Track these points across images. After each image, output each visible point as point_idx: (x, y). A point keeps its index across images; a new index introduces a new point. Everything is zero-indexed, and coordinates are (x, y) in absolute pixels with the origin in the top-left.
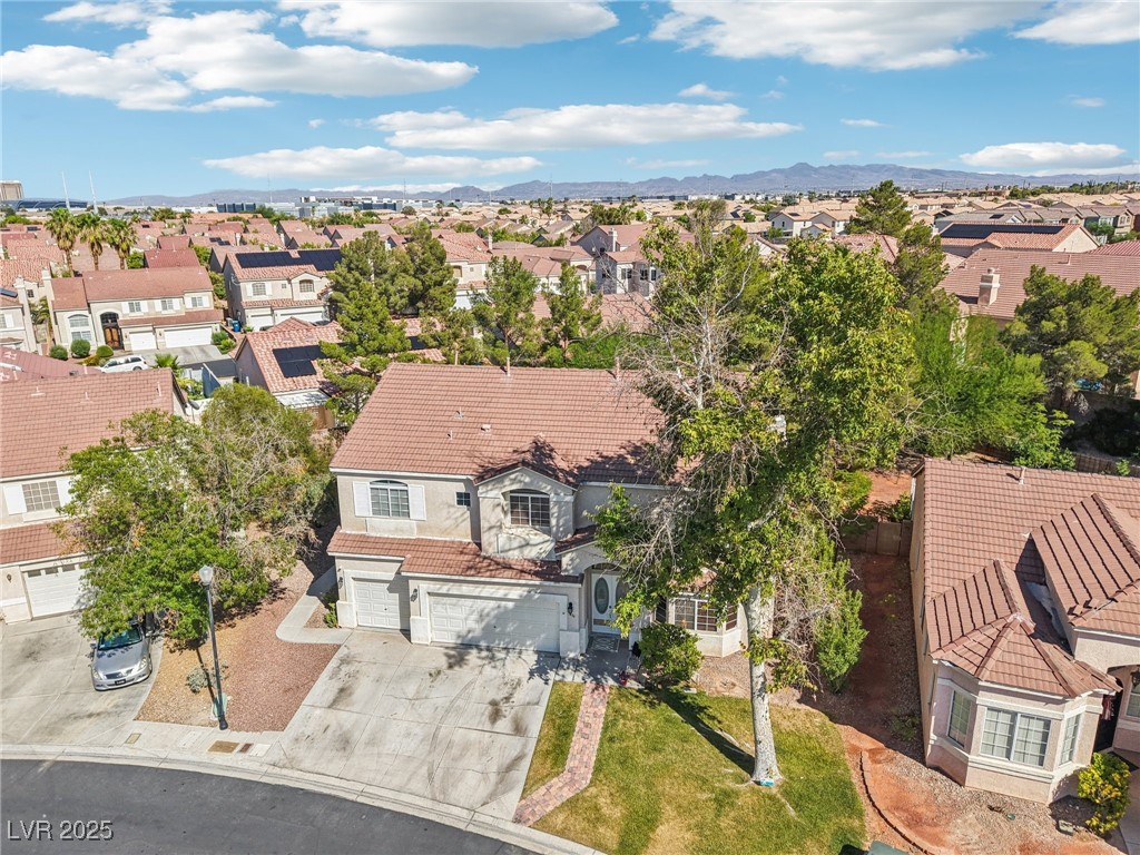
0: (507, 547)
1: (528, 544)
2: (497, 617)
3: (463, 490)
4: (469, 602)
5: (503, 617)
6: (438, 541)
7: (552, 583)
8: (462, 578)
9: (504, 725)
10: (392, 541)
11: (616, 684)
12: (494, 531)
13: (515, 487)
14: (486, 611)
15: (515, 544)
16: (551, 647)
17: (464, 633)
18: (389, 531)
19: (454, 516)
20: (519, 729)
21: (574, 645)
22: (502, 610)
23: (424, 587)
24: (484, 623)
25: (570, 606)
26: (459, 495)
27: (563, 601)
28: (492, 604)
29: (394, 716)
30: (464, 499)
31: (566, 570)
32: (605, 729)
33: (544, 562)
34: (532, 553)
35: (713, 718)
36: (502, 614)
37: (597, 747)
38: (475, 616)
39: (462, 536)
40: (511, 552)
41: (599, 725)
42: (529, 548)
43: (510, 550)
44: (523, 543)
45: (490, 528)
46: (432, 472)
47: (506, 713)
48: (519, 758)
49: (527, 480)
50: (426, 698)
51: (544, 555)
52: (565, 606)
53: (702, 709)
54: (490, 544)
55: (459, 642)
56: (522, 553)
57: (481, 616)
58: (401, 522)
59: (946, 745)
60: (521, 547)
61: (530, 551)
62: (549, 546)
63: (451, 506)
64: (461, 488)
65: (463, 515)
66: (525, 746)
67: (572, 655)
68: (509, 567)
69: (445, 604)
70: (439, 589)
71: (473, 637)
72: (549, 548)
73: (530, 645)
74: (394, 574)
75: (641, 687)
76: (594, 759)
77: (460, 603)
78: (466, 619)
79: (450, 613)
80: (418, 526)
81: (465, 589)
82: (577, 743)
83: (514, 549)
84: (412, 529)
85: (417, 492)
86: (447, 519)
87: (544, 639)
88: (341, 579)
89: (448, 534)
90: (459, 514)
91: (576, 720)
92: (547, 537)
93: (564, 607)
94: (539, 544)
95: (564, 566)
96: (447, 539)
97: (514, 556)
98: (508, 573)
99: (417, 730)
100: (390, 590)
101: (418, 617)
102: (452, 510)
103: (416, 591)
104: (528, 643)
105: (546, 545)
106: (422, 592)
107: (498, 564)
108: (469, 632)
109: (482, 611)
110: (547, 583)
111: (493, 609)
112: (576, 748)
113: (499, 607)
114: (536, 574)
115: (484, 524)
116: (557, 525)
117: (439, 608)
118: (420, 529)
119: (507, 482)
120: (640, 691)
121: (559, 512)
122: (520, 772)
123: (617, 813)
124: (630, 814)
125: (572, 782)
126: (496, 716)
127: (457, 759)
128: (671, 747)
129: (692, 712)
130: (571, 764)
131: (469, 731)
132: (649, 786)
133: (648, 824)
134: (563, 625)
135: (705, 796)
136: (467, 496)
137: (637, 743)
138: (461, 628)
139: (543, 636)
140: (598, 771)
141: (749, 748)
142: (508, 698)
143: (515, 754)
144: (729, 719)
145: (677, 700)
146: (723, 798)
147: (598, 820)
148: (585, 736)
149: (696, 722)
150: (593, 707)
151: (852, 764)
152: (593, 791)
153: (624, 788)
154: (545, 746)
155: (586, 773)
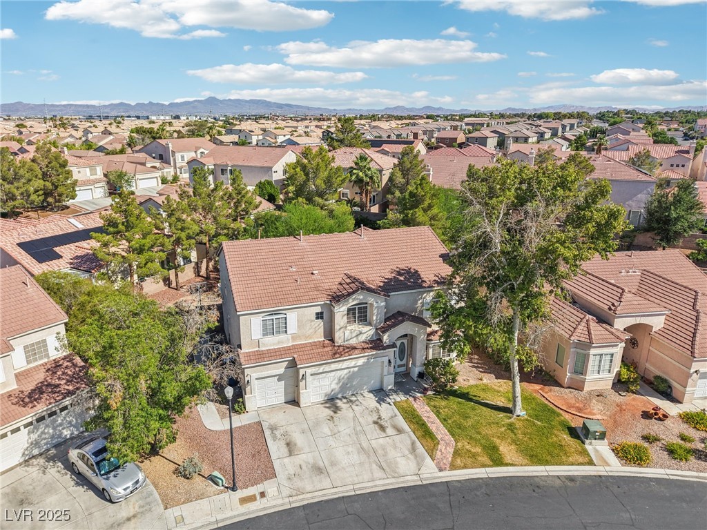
0: (349, 338)
1: (361, 333)
2: (348, 378)
4: (333, 374)
5: (351, 377)
6: (306, 344)
7: (382, 351)
8: (333, 360)
9: (390, 431)
10: (275, 351)
11: (422, 395)
12: (342, 330)
13: (354, 303)
14: (342, 377)
15: (354, 335)
16: (377, 386)
17: (329, 393)
18: (274, 344)
19: (314, 327)
20: (400, 431)
22: (351, 374)
23: (309, 371)
24: (341, 384)
25: (389, 360)
26: (317, 314)
27: (386, 360)
28: (346, 371)
30: (319, 316)
31: (386, 343)
32: (438, 416)
33: (371, 342)
34: (362, 338)
35: (475, 396)
37: (442, 425)
38: (336, 381)
39: (318, 338)
41: (433, 416)
42: (361, 335)
43: (352, 339)
44: (358, 333)
45: (340, 329)
46: (298, 302)
47: (386, 425)
48: (413, 443)
49: (361, 297)
50: (338, 432)
51: (369, 338)
53: (468, 393)
54: (340, 338)
55: (326, 399)
56: (358, 339)
57: (339, 380)
58: (283, 337)
59: (575, 376)
60: (357, 336)
63: (312, 321)
64: (319, 309)
65: (318, 325)
66: (410, 436)
67: (389, 388)
68: (355, 348)
69: (319, 379)
70: (318, 370)
71: (333, 394)
72: (372, 333)
74: (283, 369)
76: (446, 431)
77: (328, 376)
78: (331, 384)
79: (322, 383)
80: (292, 338)
81: (333, 366)
82: (433, 428)
83: (354, 338)
84: (288, 340)
85: (292, 317)
86: (310, 329)
87: (374, 383)
88: (248, 381)
89: (311, 338)
90: (316, 325)
91: (421, 417)
92: (370, 328)
93: (386, 363)
94: (368, 332)
95: (385, 341)
96: (310, 341)
97: (353, 342)
98: (356, 351)
100: (279, 380)
101: (305, 391)
102: (313, 323)
103: (303, 375)
104: (364, 388)
106: (308, 375)
107: (348, 348)
108: (332, 391)
109: (340, 377)
110: (379, 352)
111: (346, 375)
113: (350, 372)
114: (371, 348)
115: (337, 327)
116: (376, 320)
117: (315, 382)
118: (294, 338)
119: (350, 301)
120: (434, 394)
121: (377, 312)
122: (421, 449)
123: (478, 450)
124: (484, 448)
125: (447, 445)
126: (382, 428)
127: (385, 455)
128: (472, 414)
129: (465, 396)
130: (439, 437)
131: (377, 440)
132: (479, 433)
133: (495, 448)
134: (385, 373)
135: (503, 429)
136: (322, 313)
137: (457, 417)
138: (328, 390)
139: (372, 382)
140: (453, 435)
141: (500, 404)
142: (380, 418)
143: (409, 442)
144: (481, 394)
145: (454, 393)
146: (511, 427)
147: (474, 456)
148: (432, 423)
149: (471, 400)
150: (423, 408)
151: (539, 396)
152: (460, 445)
153: (471, 438)
154: (419, 434)
155: (449, 438)
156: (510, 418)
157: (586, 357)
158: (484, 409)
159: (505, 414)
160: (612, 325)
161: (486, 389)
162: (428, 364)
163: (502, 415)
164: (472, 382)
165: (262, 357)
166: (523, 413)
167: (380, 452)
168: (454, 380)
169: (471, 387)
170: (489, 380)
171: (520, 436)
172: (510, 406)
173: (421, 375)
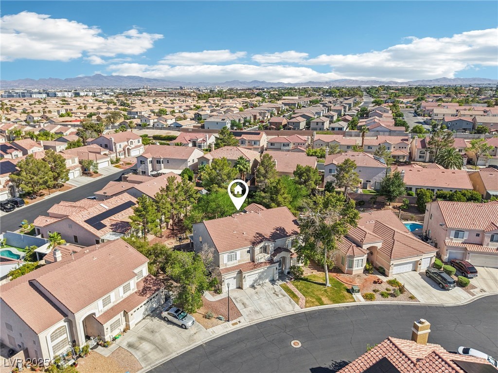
6: (244, 263)
8: (256, 270)
9: (280, 296)
10: (232, 267)
11: (289, 281)
13: (262, 245)
16: (272, 279)
18: (232, 265)
19: (246, 256)
20: (284, 296)
23: (247, 275)
25: (277, 268)
27: (275, 268)
30: (248, 252)
31: (275, 261)
33: (269, 261)
34: (265, 259)
35: (311, 280)
37: (300, 292)
39: (249, 261)
41: (296, 289)
46: (241, 246)
47: (279, 294)
50: (261, 298)
51: (268, 259)
54: (257, 260)
58: (235, 261)
59: (349, 269)
62: (270, 256)
63: (246, 254)
64: (248, 249)
65: (249, 255)
66: (288, 297)
67: (276, 279)
68: (262, 263)
74: (236, 275)
76: (302, 294)
82: (296, 294)
84: (237, 262)
85: (238, 253)
88: (224, 280)
89: (245, 261)
91: (291, 290)
93: (275, 269)
94: (268, 256)
99: (267, 304)
100: (234, 279)
101: (244, 282)
103: (244, 276)
110: (272, 265)
114: (269, 263)
115: (255, 256)
116: (271, 251)
117: (249, 279)
118: (239, 262)
120: (295, 280)
122: (293, 302)
123: (314, 300)
124: (316, 299)
125: (303, 299)
126: (277, 295)
127: (280, 305)
128: (310, 287)
129: (306, 280)
130: (299, 297)
131: (277, 300)
132: (314, 294)
133: (320, 299)
134: (275, 273)
135: (323, 292)
136: (249, 251)
137: (305, 289)
138: (252, 281)
139: (270, 277)
140: (304, 296)
141: (321, 282)
142: (275, 291)
143: (288, 299)
144: (313, 279)
145: (302, 279)
146: (326, 291)
147: (313, 302)
148: (296, 291)
149: (309, 281)
150: (291, 287)
151: (335, 278)
152: (307, 299)
153: (311, 296)
154: (292, 296)
155: (303, 297)
156: (325, 287)
157: (353, 261)
158: (315, 285)
160: (362, 248)
161: (315, 276)
162: (291, 268)
163: (322, 286)
164: (309, 274)
165: (228, 270)
166: (330, 285)
167: (278, 304)
168: (302, 274)
169: (309, 276)
170: (315, 272)
171: (329, 294)
172: (325, 283)
173: (289, 273)
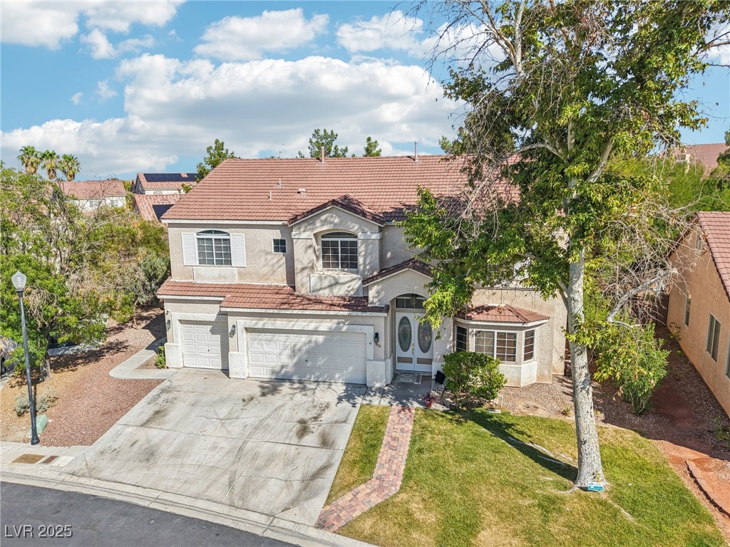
0: (318, 287)
1: (337, 283)
2: (308, 352)
3: (279, 237)
4: (283, 337)
5: (313, 351)
6: (257, 285)
7: (360, 314)
8: (276, 311)
9: (311, 439)
10: (215, 286)
11: (421, 407)
12: (306, 272)
13: (325, 228)
14: (298, 347)
15: (326, 283)
16: (358, 379)
17: (277, 369)
18: (213, 278)
19: (272, 262)
20: (326, 443)
21: (380, 374)
22: (312, 345)
23: (242, 323)
24: (296, 359)
25: (377, 335)
26: (276, 241)
27: (370, 331)
28: (304, 338)
29: (205, 433)
30: (280, 246)
31: (372, 303)
32: (413, 442)
33: (352, 298)
34: (341, 291)
35: (522, 433)
36: (313, 348)
37: (405, 457)
38: (288, 352)
39: (278, 281)
40: (321, 292)
41: (406, 439)
42: (338, 287)
43: (321, 289)
44: (333, 282)
45: (303, 269)
46: (246, 217)
47: (314, 430)
48: (325, 468)
49: (337, 220)
50: (237, 418)
51: (352, 293)
52: (372, 335)
53: (509, 426)
54: (302, 285)
55: (274, 377)
56: (332, 291)
57: (293, 351)
58: (224, 269)
60: (331, 286)
61: (340, 289)
62: (357, 284)
63: (267, 253)
64: (277, 235)
65: (279, 261)
66: (331, 457)
67: (378, 385)
68: (321, 302)
69: (261, 340)
70: (256, 324)
71: (286, 373)
72: (357, 286)
73: (339, 377)
74: (215, 315)
75: (445, 408)
76: (403, 467)
77: (275, 338)
78: (280, 354)
79: (266, 348)
80: (239, 273)
81: (280, 324)
82: (384, 454)
83: (325, 288)
84: (233, 275)
85: (238, 240)
86: (264, 266)
87: (351, 372)
88: (169, 321)
89: (267, 279)
90: (275, 260)
91: (383, 434)
92: (355, 276)
93: (371, 337)
94: (348, 283)
95: (371, 299)
96: (265, 284)
97: (325, 294)
98: (320, 306)
99: (224, 444)
100: (213, 332)
101: (237, 353)
102: (269, 257)
103: (234, 326)
104: (337, 376)
105: (353, 283)
106: (240, 328)
107: (309, 300)
108: (283, 367)
109: (295, 346)
110: (354, 313)
111: (305, 344)
112: (384, 458)
113: (310, 341)
114: (345, 306)
115: (298, 266)
116: (364, 263)
118: (241, 274)
119: (318, 223)
120: (445, 412)
121: (366, 251)
122: (327, 480)
125: (380, 489)
126: (303, 432)
127: (262, 468)
129: (500, 429)
130: (379, 472)
131: (275, 445)
132: (464, 492)
134: (370, 356)
136: (284, 242)
137: (446, 454)
138: (276, 363)
139: (350, 369)
140: (407, 478)
142: (316, 418)
144: (537, 434)
145: (483, 420)
146: (549, 505)
153: (438, 494)
154: (352, 458)
155: (396, 480)
156: (566, 488)
159: (560, 478)
161: (560, 429)
163: (551, 477)
165: (195, 293)
171: (556, 527)
